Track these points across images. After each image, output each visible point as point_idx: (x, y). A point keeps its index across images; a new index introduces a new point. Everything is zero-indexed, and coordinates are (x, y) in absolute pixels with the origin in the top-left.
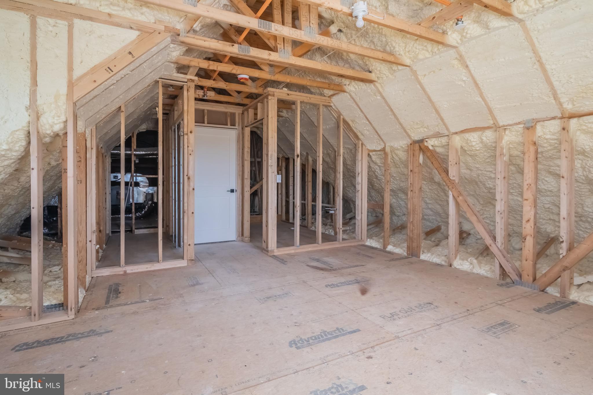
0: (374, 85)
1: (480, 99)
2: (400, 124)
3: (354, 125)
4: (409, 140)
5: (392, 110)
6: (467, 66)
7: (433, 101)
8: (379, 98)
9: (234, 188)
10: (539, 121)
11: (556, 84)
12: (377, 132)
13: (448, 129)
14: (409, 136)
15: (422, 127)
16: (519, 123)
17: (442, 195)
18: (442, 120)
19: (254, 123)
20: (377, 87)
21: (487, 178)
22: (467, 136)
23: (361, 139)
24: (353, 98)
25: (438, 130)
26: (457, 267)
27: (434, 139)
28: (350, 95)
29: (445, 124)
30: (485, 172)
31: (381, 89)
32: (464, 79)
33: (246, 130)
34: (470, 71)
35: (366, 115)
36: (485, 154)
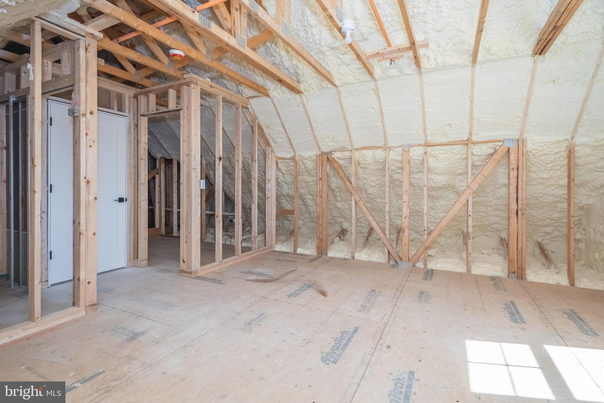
0: (300, 96)
1: (381, 125)
2: (315, 136)
3: (267, 131)
4: (318, 151)
5: (310, 122)
6: (379, 97)
7: (347, 120)
8: (301, 109)
9: (124, 196)
10: (412, 146)
11: (427, 122)
12: (290, 141)
13: (352, 145)
14: (319, 148)
15: (332, 141)
16: (400, 146)
17: (332, 200)
18: (350, 137)
19: (155, 114)
20: (302, 99)
21: (369, 186)
22: (365, 152)
23: (272, 147)
24: (274, 105)
25: (344, 145)
26: (358, 259)
27: (338, 153)
28: (272, 101)
29: (351, 141)
30: (369, 182)
31: (305, 102)
32: (375, 107)
33: (142, 120)
34: (380, 102)
35: (284, 123)
36: (373, 167)
